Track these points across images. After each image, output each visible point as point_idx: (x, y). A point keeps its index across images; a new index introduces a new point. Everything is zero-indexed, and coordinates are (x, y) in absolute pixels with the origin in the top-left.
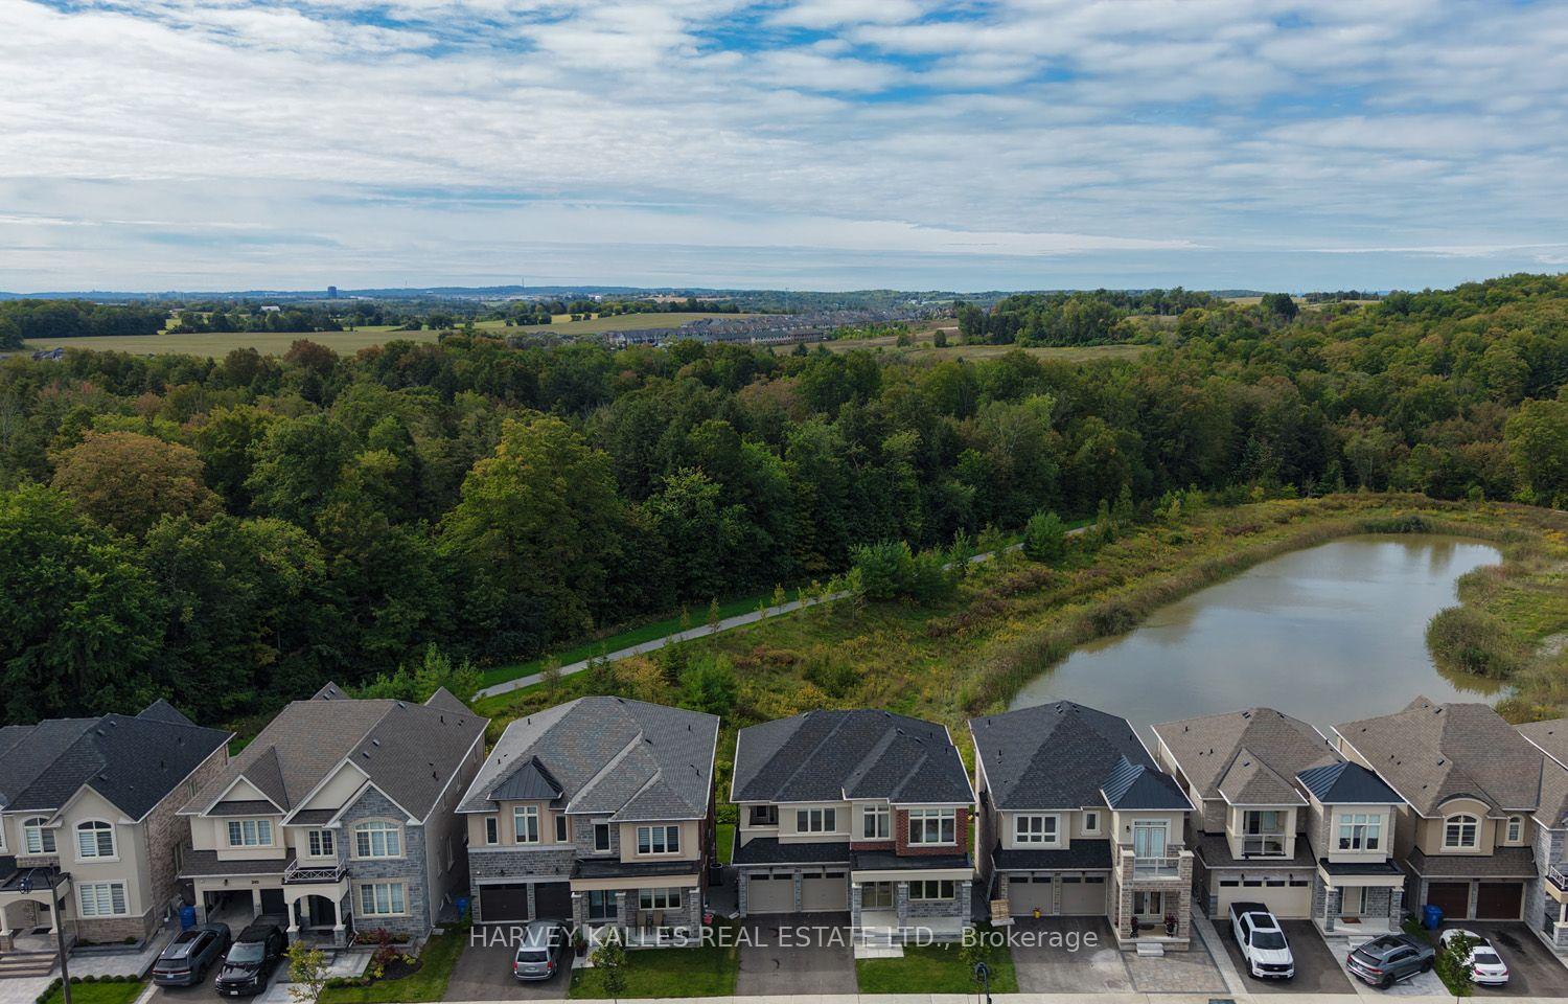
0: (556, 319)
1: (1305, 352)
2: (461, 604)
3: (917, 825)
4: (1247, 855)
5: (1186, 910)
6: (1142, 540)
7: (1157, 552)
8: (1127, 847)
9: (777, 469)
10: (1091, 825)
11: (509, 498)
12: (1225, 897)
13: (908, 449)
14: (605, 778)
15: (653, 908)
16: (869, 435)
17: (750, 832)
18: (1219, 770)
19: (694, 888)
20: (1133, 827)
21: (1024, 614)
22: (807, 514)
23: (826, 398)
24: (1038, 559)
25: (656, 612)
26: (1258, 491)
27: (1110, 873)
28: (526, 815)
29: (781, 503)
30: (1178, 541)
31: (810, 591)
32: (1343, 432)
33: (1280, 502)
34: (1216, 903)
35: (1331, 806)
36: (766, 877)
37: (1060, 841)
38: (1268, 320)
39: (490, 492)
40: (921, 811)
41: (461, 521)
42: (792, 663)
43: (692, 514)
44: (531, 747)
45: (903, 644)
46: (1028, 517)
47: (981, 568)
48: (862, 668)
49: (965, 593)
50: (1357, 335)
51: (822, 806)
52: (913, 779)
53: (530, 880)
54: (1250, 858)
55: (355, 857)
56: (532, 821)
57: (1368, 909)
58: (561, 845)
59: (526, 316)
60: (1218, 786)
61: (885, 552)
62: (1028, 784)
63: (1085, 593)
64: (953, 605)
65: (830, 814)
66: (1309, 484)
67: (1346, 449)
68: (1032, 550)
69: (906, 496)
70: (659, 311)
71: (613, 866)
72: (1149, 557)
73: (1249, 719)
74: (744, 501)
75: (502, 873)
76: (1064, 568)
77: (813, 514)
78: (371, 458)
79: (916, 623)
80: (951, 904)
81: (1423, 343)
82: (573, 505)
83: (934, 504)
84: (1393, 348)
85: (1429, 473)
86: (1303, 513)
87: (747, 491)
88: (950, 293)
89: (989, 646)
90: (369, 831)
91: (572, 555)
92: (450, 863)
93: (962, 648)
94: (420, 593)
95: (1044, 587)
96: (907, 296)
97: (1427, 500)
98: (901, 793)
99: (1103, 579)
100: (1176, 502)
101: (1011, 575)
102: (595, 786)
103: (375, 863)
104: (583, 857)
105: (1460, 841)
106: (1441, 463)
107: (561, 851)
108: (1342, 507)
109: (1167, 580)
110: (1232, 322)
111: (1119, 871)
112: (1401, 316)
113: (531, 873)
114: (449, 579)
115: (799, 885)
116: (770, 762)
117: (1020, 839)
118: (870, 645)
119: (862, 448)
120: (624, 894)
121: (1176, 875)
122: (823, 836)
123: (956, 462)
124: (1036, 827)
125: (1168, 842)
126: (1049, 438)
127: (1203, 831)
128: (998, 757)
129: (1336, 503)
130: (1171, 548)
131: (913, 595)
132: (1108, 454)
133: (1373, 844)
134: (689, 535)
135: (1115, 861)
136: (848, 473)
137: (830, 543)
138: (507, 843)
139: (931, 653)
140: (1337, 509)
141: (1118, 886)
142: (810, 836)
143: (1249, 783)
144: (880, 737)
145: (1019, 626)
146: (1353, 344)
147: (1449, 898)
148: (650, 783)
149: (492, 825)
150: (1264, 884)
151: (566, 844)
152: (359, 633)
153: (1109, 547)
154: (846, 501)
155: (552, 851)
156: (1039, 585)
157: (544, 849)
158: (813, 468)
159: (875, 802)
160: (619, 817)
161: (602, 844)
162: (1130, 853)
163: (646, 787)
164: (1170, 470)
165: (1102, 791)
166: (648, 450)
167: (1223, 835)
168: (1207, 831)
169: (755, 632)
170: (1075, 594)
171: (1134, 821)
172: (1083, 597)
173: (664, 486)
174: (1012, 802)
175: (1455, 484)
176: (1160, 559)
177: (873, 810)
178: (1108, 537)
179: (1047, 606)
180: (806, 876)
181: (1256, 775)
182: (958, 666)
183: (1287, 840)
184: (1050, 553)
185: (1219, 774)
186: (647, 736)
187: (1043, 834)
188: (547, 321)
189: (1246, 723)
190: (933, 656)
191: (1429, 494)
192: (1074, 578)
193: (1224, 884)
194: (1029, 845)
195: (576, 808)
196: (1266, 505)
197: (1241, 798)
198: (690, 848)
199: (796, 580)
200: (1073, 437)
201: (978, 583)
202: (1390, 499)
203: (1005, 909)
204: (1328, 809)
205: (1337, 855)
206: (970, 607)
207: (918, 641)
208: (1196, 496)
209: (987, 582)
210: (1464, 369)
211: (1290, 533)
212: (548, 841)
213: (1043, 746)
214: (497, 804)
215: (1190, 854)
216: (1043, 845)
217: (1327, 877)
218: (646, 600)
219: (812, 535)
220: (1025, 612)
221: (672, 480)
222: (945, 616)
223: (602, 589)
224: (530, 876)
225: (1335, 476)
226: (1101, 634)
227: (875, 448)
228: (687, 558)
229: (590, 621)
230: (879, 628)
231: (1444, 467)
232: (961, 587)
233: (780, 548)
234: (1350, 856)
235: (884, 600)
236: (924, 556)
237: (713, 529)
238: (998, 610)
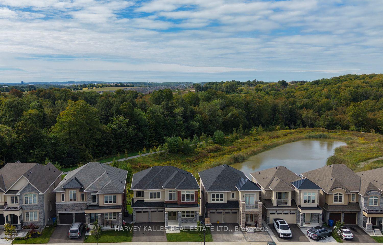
0: (84, 89)
1: (290, 95)
2: (56, 150)
3: (184, 196)
4: (277, 205)
5: (260, 221)
6: (246, 139)
7: (250, 142)
8: (244, 201)
9: (144, 116)
10: (233, 197)
11: (70, 121)
12: (272, 217)
13: (181, 112)
14: (95, 182)
15: (109, 219)
16: (170, 109)
17: (136, 199)
18: (269, 182)
19: (120, 213)
20: (245, 196)
21: (213, 157)
22: (153, 129)
23: (158, 101)
24: (217, 143)
25: (111, 155)
26: (278, 127)
27: (239, 210)
28: (73, 193)
29: (146, 126)
30: (256, 140)
31: (153, 149)
32: (301, 113)
33: (284, 131)
34: (269, 219)
35: (301, 190)
36: (140, 212)
37: (224, 201)
38: (280, 87)
39: (64, 120)
40: (184, 192)
41: (57, 127)
42: (148, 167)
43: (120, 128)
45: (179, 164)
46: (214, 132)
47: (201, 145)
50: (304, 90)
51: (157, 191)
52: (182, 183)
53: (74, 212)
54: (279, 206)
55: (24, 204)
56: (74, 195)
57: (312, 220)
58: (83, 202)
59: (75, 88)
60: (269, 186)
61: (174, 139)
62: (215, 185)
64: (194, 154)
65: (159, 193)
66: (292, 126)
67: (302, 117)
68: (216, 141)
69: (180, 126)
70: (112, 87)
71: (98, 207)
72: (248, 144)
73: (277, 169)
74: (135, 124)
75: (66, 210)
76: (224, 146)
78: (30, 111)
79: (183, 159)
80: (193, 219)
81: (323, 91)
82: (87, 124)
83: (188, 128)
84: (315, 93)
85: (326, 123)
86: (291, 133)
87: (136, 122)
88: (192, 83)
90: (28, 196)
91: (87, 137)
92: (51, 209)
93: (196, 165)
94: (45, 147)
95: (219, 151)
96: (180, 83)
97: (325, 130)
98: (179, 187)
99: (235, 149)
100: (255, 130)
101: (210, 147)
102: (93, 184)
103: (30, 205)
104: (89, 204)
105: (338, 201)
106: (329, 120)
107: (83, 204)
108: (302, 132)
109: (253, 149)
110: (270, 88)
111: (241, 208)
112: (317, 85)
113: (74, 210)
114: (52, 144)
115: (150, 214)
116: (142, 179)
117: (213, 200)
119: (168, 112)
120: (100, 214)
121: (258, 209)
122: (157, 200)
123: (194, 117)
124: (218, 197)
125: (255, 200)
126: (220, 112)
127: (265, 199)
128: (206, 179)
129: (300, 131)
130: (254, 141)
131: (183, 151)
132: (236, 116)
133: (313, 201)
134: (119, 134)
135: (240, 206)
136: (164, 119)
137: (159, 138)
138: (67, 201)
139: (188, 166)
140: (300, 132)
141: (241, 213)
142: (153, 200)
143: (278, 184)
145: (212, 160)
146: (303, 92)
147: (335, 217)
149: (63, 196)
150: (283, 214)
151: (84, 202)
152: (27, 158)
153: (236, 141)
154: (163, 126)
155: (80, 204)
156: (217, 150)
157: (78, 203)
158: (154, 117)
159: (172, 190)
160: (99, 193)
161: (94, 201)
162: (244, 203)
163: (107, 184)
164: (254, 122)
165: (236, 187)
166: (108, 111)
167: (271, 200)
168: (266, 199)
169: (138, 160)
170: (228, 152)
171: (245, 194)
172: (230, 153)
173: (113, 121)
174: (210, 190)
175: (333, 126)
176: (251, 144)
177: (171, 192)
178: (237, 138)
179: (220, 155)
180: (152, 212)
181: (279, 182)
182: (195, 170)
183: (289, 200)
184: (220, 142)
185: (269, 183)
186: (107, 172)
187: (219, 199)
188: (81, 89)
190: (188, 167)
191: (326, 128)
192: (227, 148)
193: (271, 214)
194: (215, 202)
195: (87, 190)
196: (280, 131)
197: (276, 188)
198: (119, 202)
199: (149, 147)
200: (226, 112)
201: (200, 149)
202: (315, 130)
203: (209, 221)
204: (300, 191)
205: (303, 204)
206: (198, 155)
207: (183, 163)
208: (261, 128)
209: (203, 149)
210: (334, 99)
211: (287, 138)
212: (79, 201)
213: (219, 175)
214: (65, 189)
215: (261, 203)
216: (220, 202)
217: (300, 210)
218: (107, 151)
219: (154, 135)
220: (214, 157)
221: (115, 119)
222: (191, 157)
223: (95, 148)
224: (74, 211)
225: (300, 123)
226: (235, 162)
227: (171, 113)
228: (119, 140)
230: (173, 160)
231: (330, 121)
232: (196, 150)
233: (145, 138)
234: (307, 205)
235: (174, 153)
236: (185, 141)
237: (126, 132)
238: (206, 156)
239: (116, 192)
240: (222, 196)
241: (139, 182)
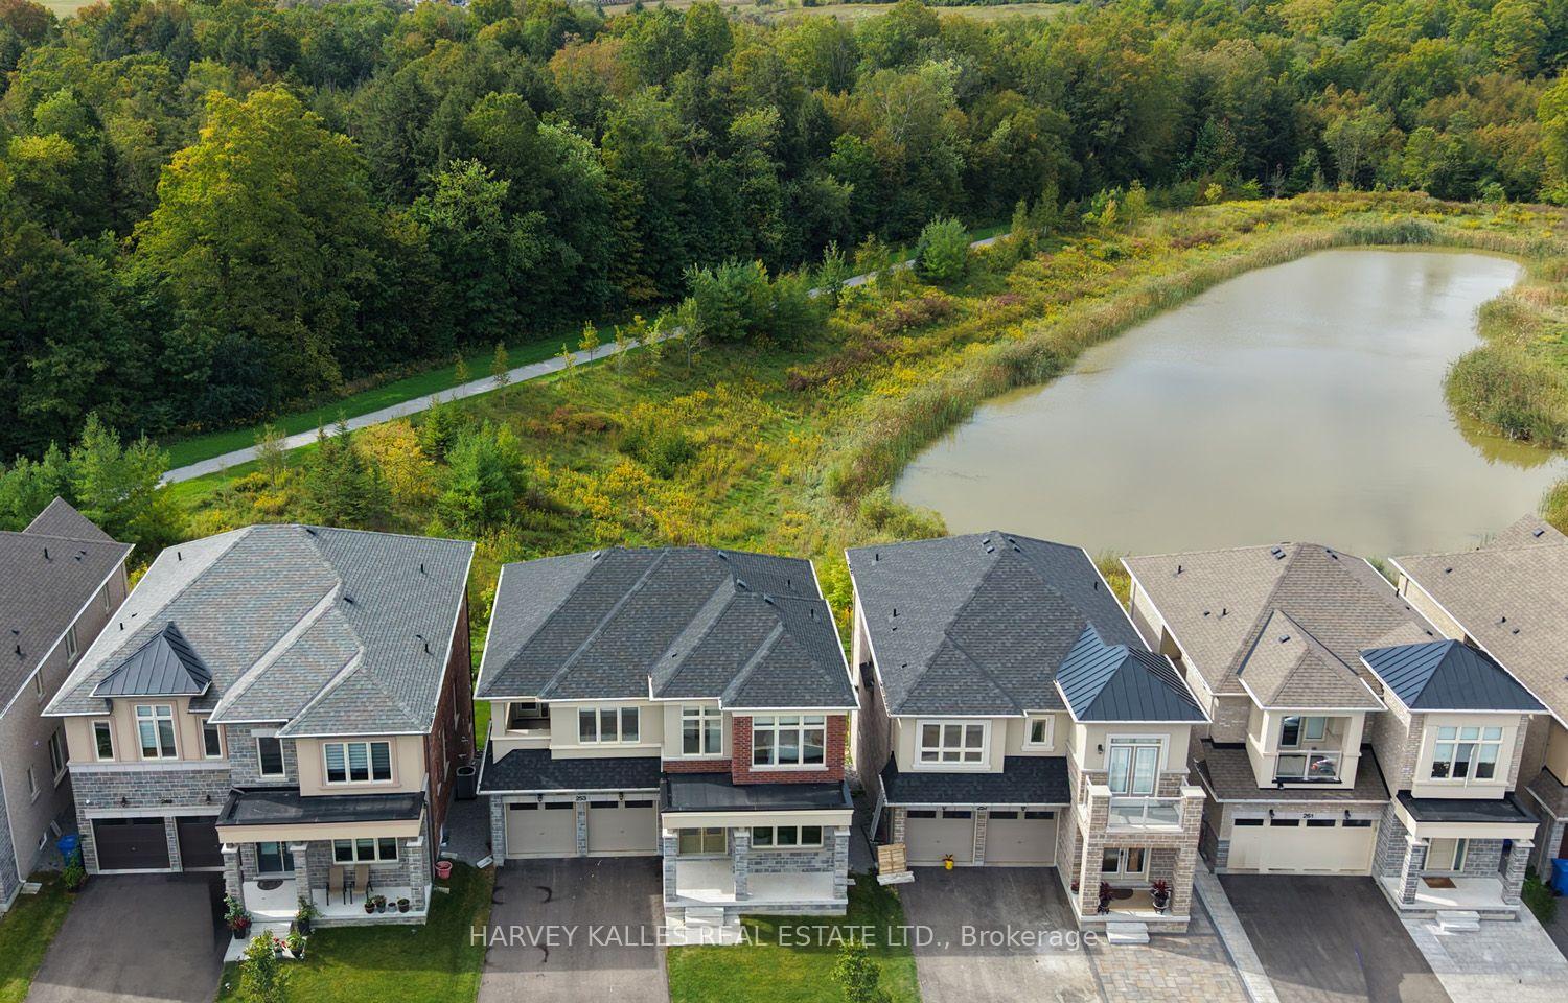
2: (159, 347)
3: (764, 737)
4: (1279, 782)
5: (1187, 871)
6: (1066, 256)
7: (1087, 271)
8: (1099, 778)
10: (1037, 735)
11: (220, 203)
12: (1242, 844)
13: (766, 133)
14: (274, 664)
15: (356, 860)
16: (714, 114)
17: (505, 740)
18: (1239, 646)
19: (414, 839)
20: (1107, 746)
21: (915, 357)
22: (630, 224)
23: (658, 64)
24: (933, 281)
25: (429, 357)
26: (1214, 190)
27: (1065, 811)
28: (154, 718)
29: (594, 208)
30: (1114, 256)
31: (630, 329)
32: (1321, 114)
33: (1241, 204)
34: (1227, 851)
35: (1423, 714)
37: (990, 761)
39: (189, 194)
40: (770, 717)
41: (158, 233)
42: (605, 429)
43: (473, 223)
44: (167, 606)
45: (754, 401)
46: (922, 225)
47: (859, 296)
48: (699, 435)
49: (838, 330)
51: (617, 704)
53: (169, 813)
54: (1286, 785)
56: (164, 726)
57: (1466, 865)
58: (213, 762)
60: (1239, 672)
61: (732, 277)
63: (995, 329)
64: (823, 347)
65: (631, 719)
66: (1277, 181)
67: (1326, 135)
68: (927, 270)
69: (761, 197)
71: (289, 803)
72: (1076, 277)
73: (1285, 562)
74: (544, 206)
75: (125, 803)
76: (967, 294)
77: (638, 223)
78: (36, 146)
79: (772, 371)
80: (817, 854)
82: (308, 211)
83: (797, 209)
85: (1432, 166)
86: (1271, 218)
87: (547, 193)
89: (871, 402)
91: (307, 281)
93: (833, 406)
94: (97, 335)
95: (941, 320)
97: (1429, 200)
98: (740, 691)
99: (1018, 308)
100: (1111, 204)
101: (899, 305)
102: (259, 677)
104: (243, 785)
106: (1448, 152)
107: (213, 772)
108: (1320, 210)
109: (1102, 308)
111: (1083, 814)
113: (170, 802)
114: (142, 315)
115: (583, 818)
116: (538, 633)
117: (925, 755)
118: (710, 403)
119: (704, 134)
120: (304, 848)
121: (1174, 819)
122: (619, 747)
123: (829, 151)
124: (953, 737)
125: (1163, 767)
126: (952, 119)
127: (1210, 740)
128: (891, 618)
129: (1312, 206)
130: (1105, 264)
131: (770, 333)
132: (1027, 139)
133: (1486, 771)
134: (468, 253)
135: (1076, 793)
136: (685, 166)
137: (661, 263)
138: (127, 758)
139: (791, 413)
140: (1314, 213)
141: (1080, 840)
142: (600, 747)
143: (1292, 673)
144: (711, 592)
145: (909, 373)
148: (344, 673)
149: (103, 734)
150: (1303, 824)
151: (219, 761)
153: (1027, 265)
154: (682, 206)
155: (200, 772)
156: (936, 317)
157: (186, 767)
158: (641, 160)
159: (700, 703)
160: (294, 729)
161: (272, 765)
162: (1103, 791)
163: (338, 680)
164: (1102, 162)
165: (1058, 685)
166: (413, 135)
167: (1242, 746)
168: (1216, 740)
169: (559, 386)
170: (981, 329)
171: (1110, 737)
172: (991, 334)
173: (436, 186)
174: (913, 703)
175: (1465, 179)
176: (1092, 280)
177: (697, 713)
178: (1025, 253)
179: (945, 346)
180: (594, 805)
181: (1302, 660)
182: (827, 431)
183: (1346, 760)
184: (951, 274)
185: (1239, 653)
186: (348, 591)
187: (963, 749)
189: (1278, 569)
190: (793, 417)
191: (1432, 192)
192: (979, 307)
193: (1239, 822)
194: (940, 766)
195: (227, 713)
196: (1222, 209)
197: (1282, 696)
198: (411, 773)
199: (611, 315)
200: (980, 116)
201: (854, 315)
202: (1382, 200)
203: (899, 858)
204: (1419, 720)
205: (1424, 785)
206: (843, 348)
207: (773, 397)
208: (1137, 195)
209: (867, 315)
210: (1465, 32)
211: (1256, 243)
212: (191, 756)
213: (964, 609)
214: (109, 702)
215: (1198, 792)
216: (962, 766)
217: (1410, 823)
218: (414, 343)
219: (637, 251)
220: (915, 356)
221: (444, 178)
222: (813, 362)
223: (353, 327)
224: (168, 806)
225: (1312, 169)
226: (1015, 384)
227: (720, 131)
228: (468, 286)
229: (333, 372)
230: (721, 379)
231: (1452, 157)
232: (832, 321)
233: (592, 271)
234: (1451, 788)
235: (730, 341)
236: (784, 281)
237: (501, 245)
238: (880, 352)
239: (387, 729)
240: (975, 736)
241: (525, 648)
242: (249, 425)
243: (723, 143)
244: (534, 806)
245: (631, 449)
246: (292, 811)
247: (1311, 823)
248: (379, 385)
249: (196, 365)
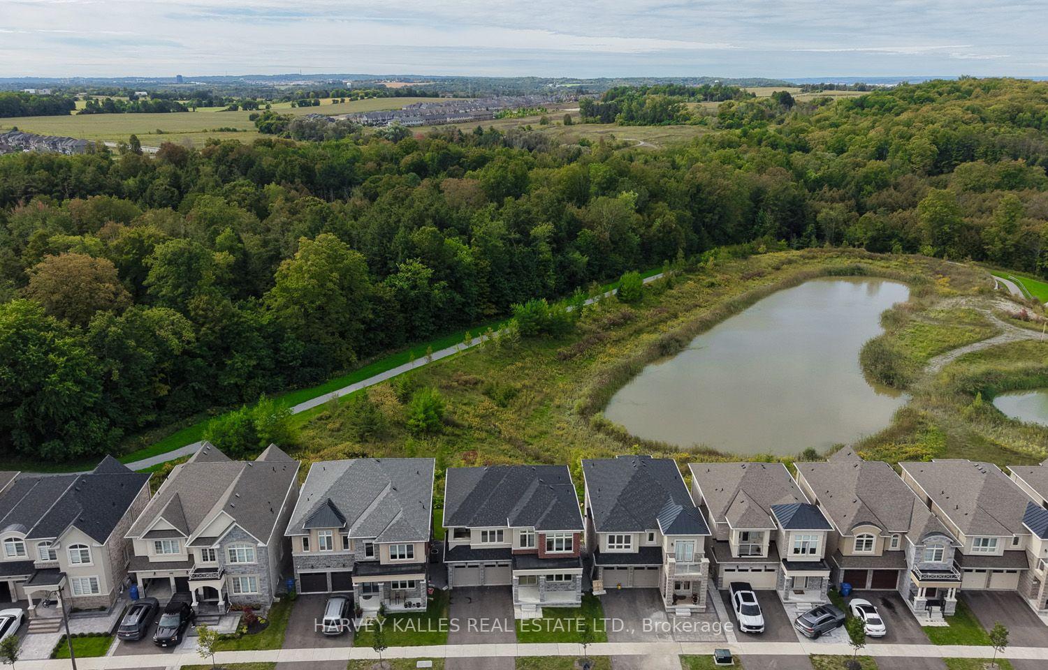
0: (322, 101)
1: (798, 137)
2: (277, 350)
3: (550, 541)
4: (740, 555)
5: (704, 588)
6: (689, 285)
7: (699, 294)
8: (672, 555)
9: (467, 255)
10: (651, 538)
11: (305, 288)
12: (728, 578)
13: (547, 235)
14: (369, 515)
15: (399, 588)
16: (522, 225)
17: (454, 542)
18: (726, 504)
19: (423, 581)
20: (675, 544)
21: (617, 342)
22: (484, 280)
23: (497, 193)
24: (626, 302)
25: (394, 348)
26: (762, 248)
27: (661, 568)
28: (325, 536)
29: (469, 275)
30: (712, 285)
32: (817, 205)
33: (776, 254)
34: (722, 582)
35: (790, 530)
37: (633, 549)
38: (776, 109)
39: (291, 283)
40: (553, 534)
41: (275, 297)
42: (476, 383)
43: (414, 287)
44: (326, 493)
45: (543, 367)
46: (620, 274)
47: (591, 310)
48: (519, 385)
49: (581, 328)
50: (831, 125)
51: (496, 528)
52: (548, 514)
53: (328, 571)
54: (743, 556)
55: (229, 563)
56: (329, 539)
57: (809, 587)
58: (347, 552)
59: (306, 98)
60: (725, 515)
61: (532, 307)
62: (615, 515)
63: (654, 327)
64: (574, 337)
65: (500, 533)
66: (794, 241)
67: (819, 217)
68: (622, 296)
69: (545, 263)
70: (388, 97)
71: (375, 567)
72: (693, 297)
73: (745, 470)
74: (446, 278)
75: (312, 567)
76: (641, 307)
77: (488, 280)
78: (220, 257)
79: (551, 351)
80: (570, 584)
81: (872, 133)
82: (343, 289)
83: (562, 267)
84: (853, 136)
85: (870, 234)
86: (790, 262)
87: (448, 271)
88: (574, 79)
89: (595, 367)
90: (236, 549)
91: (343, 319)
92: (282, 555)
93: (578, 368)
95: (629, 322)
96: (547, 81)
97: (867, 253)
98: (541, 524)
99: (665, 315)
100: (712, 257)
101: (608, 315)
102: (364, 520)
103: (240, 566)
104: (359, 559)
105: (864, 548)
106: (877, 227)
107: (346, 555)
108: (814, 258)
109: (704, 313)
110: (752, 110)
111: (666, 568)
112: (860, 111)
113: (329, 566)
114: (270, 336)
115: (482, 570)
116: (465, 501)
117: (610, 547)
118: (523, 368)
119: (518, 236)
120: (383, 584)
121: (699, 571)
122: (496, 544)
123: (576, 238)
124: (620, 540)
125: (695, 552)
126: (635, 217)
127: (714, 540)
128: (598, 492)
129: (810, 255)
130: (708, 290)
131: (550, 332)
132: (671, 227)
133: (813, 551)
134: (413, 300)
135: (664, 561)
136: (509, 252)
137: (498, 297)
138: (314, 551)
139: (559, 372)
140: (811, 259)
141: (666, 575)
142: (489, 545)
143: (743, 515)
144: (529, 484)
145: (613, 350)
146: (826, 133)
147: (856, 578)
148: (396, 519)
149: (306, 541)
150: (750, 571)
151: (349, 552)
153: (670, 292)
154: (509, 270)
155: (341, 555)
156: (626, 320)
157: (336, 553)
158: (488, 250)
159: (526, 528)
160: (380, 540)
161: (369, 553)
162: (673, 560)
163: (394, 522)
164: (709, 233)
165: (657, 520)
166: (386, 245)
167: (727, 542)
168: (718, 540)
169: (453, 362)
170: (647, 326)
171: (676, 540)
172: (652, 329)
173: (397, 270)
174: (604, 528)
175: (885, 241)
176: (700, 299)
177: (525, 532)
178: (669, 285)
179: (631, 335)
180: (486, 566)
181: (747, 510)
182: (576, 381)
183: (764, 548)
184: (633, 298)
185: (726, 506)
186: (394, 484)
187: (623, 544)
188: (317, 104)
189: (743, 472)
190: (561, 374)
191: (868, 249)
192: (646, 314)
193: (726, 570)
194: (615, 550)
195: (354, 534)
196: (766, 256)
197: (739, 524)
198: (420, 557)
199: (477, 324)
200: (649, 216)
201: (589, 321)
202: (843, 252)
203: (601, 585)
204: (788, 532)
205: (792, 557)
206: (583, 338)
207: (552, 364)
208: (724, 251)
209: (594, 320)
210: (897, 151)
211: (782, 276)
212: (338, 549)
213: (624, 489)
214: (309, 531)
215: (707, 560)
216: (623, 550)
217: (786, 571)
218: (387, 341)
219: (487, 292)
221: (402, 266)
222: (568, 345)
223: (361, 337)
224: (328, 568)
225: (811, 236)
226: (662, 355)
227: (525, 233)
228: (412, 314)
229: (354, 358)
230: (528, 356)
231: (879, 230)
232: (578, 324)
233: (468, 303)
234: (800, 558)
235: (532, 336)
236: (556, 307)
237: (427, 296)
238: (600, 340)
239: (413, 539)
240: (628, 539)
241: (461, 506)
242: (317, 385)
243: (528, 240)
244: (464, 567)
245: (488, 393)
246: (378, 571)
247: (753, 571)
248: (372, 362)
249: (295, 359)
